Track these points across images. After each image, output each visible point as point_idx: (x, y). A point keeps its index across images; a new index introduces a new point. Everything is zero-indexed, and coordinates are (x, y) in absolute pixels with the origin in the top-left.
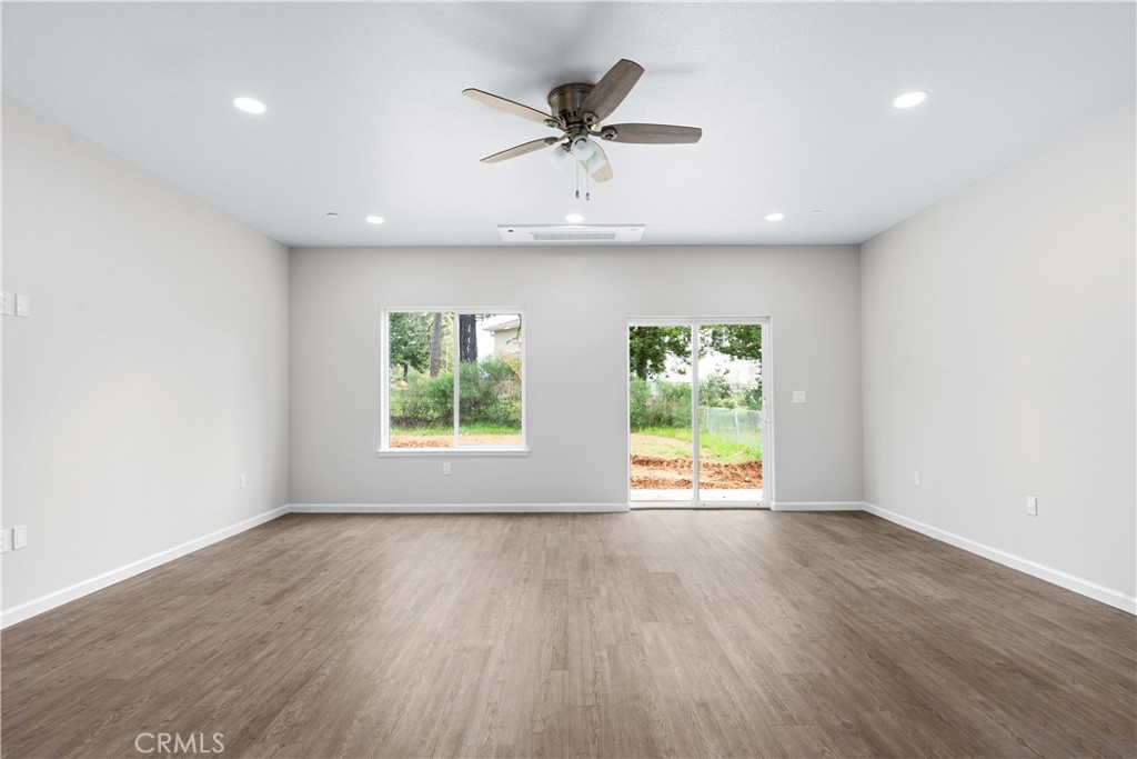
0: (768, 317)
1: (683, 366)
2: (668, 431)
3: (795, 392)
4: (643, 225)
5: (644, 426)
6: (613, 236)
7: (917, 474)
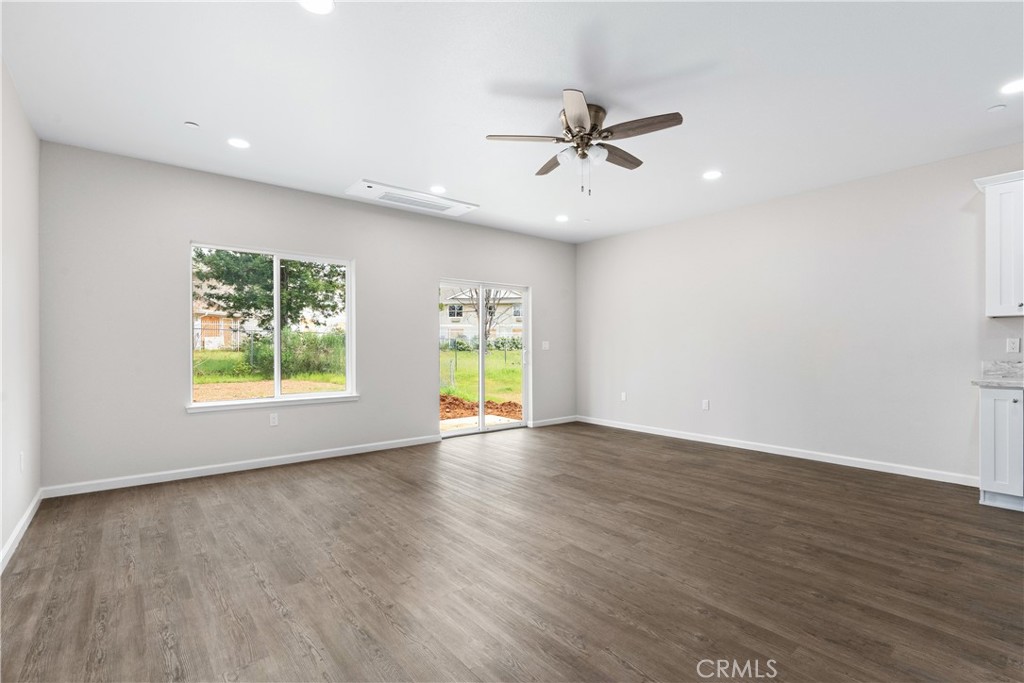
0: (527, 288)
1: (322, 319)
2: (317, 377)
3: (547, 343)
4: (478, 206)
5: (296, 373)
6: (444, 208)
7: (623, 394)
